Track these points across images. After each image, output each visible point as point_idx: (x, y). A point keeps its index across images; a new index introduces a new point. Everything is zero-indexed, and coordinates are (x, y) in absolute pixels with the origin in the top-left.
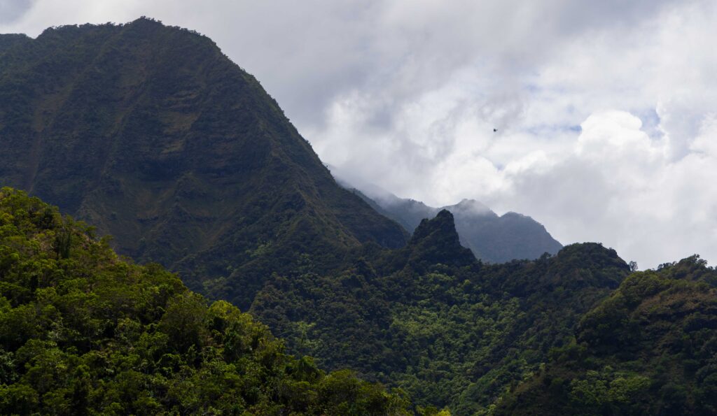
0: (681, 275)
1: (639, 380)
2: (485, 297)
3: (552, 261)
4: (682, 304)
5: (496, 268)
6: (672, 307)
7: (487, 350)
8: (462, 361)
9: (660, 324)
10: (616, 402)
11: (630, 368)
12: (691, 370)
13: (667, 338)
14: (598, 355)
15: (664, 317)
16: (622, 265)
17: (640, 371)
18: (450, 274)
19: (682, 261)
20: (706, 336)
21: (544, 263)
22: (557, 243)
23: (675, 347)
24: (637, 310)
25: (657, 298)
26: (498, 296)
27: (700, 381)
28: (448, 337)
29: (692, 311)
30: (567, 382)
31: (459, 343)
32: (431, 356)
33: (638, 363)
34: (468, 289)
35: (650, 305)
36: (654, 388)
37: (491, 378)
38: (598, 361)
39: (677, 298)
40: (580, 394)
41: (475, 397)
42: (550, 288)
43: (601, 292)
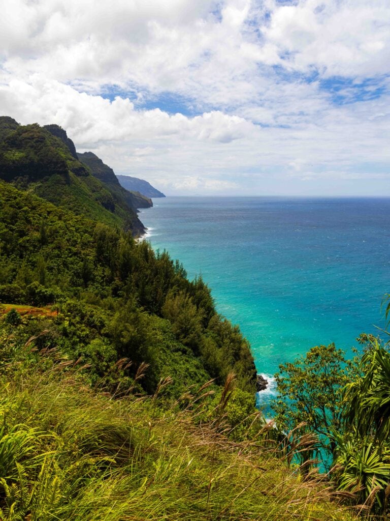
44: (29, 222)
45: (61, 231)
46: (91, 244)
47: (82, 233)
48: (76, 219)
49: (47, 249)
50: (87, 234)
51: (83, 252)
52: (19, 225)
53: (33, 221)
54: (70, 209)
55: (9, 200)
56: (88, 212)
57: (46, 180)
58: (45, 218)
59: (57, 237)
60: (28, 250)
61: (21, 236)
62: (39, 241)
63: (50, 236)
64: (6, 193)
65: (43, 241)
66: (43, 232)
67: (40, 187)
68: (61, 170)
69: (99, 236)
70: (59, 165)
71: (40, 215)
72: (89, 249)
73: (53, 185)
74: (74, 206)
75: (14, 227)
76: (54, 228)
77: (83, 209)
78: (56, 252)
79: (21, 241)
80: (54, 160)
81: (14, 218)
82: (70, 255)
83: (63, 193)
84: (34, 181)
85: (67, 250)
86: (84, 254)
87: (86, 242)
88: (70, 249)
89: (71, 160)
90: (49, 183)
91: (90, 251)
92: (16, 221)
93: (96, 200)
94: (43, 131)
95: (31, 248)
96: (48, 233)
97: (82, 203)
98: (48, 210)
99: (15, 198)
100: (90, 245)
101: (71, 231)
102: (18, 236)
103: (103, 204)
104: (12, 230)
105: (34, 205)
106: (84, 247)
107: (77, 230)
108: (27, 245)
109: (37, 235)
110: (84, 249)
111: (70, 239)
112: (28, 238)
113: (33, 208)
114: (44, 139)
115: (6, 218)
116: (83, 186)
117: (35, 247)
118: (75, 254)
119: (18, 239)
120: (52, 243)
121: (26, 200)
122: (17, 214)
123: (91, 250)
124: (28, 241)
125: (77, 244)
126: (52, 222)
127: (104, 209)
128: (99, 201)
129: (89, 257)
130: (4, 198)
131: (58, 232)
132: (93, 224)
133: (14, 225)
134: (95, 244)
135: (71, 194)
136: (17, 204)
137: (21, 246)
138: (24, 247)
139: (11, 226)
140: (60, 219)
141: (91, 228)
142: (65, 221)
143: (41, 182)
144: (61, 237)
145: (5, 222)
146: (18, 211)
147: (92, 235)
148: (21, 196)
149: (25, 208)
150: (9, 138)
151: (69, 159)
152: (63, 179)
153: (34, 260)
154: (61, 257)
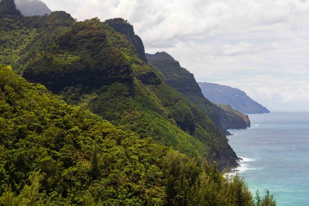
0: (92, 24)
1: (75, 58)
2: (24, 28)
3: (48, 16)
4: (91, 33)
5: (29, 18)
6: (88, 34)
7: (25, 46)
8: (16, 49)
9: (84, 40)
10: (68, 65)
11: (73, 54)
12: (93, 55)
13: (86, 44)
14: (63, 49)
15: (86, 37)
16: (72, 19)
17: (77, 55)
18: (12, 19)
19: (92, 19)
20: (99, 44)
21: (45, 17)
22: (50, 10)
23: (88, 48)
24: (76, 35)
25: (83, 31)
26: (29, 28)
27: (96, 59)
28: (11, 41)
29: (95, 36)
30: (52, 58)
31: (15, 43)
32: (5, 47)
33: (76, 52)
34: (18, 25)
35: (81, 33)
36: (81, 61)
37: (25, 55)
38: (62, 51)
39: (90, 31)
40: (56, 62)
41: (20, 62)
42: (47, 26)
43: (65, 28)
44: (78, 147)
45: (120, 161)
46: (160, 179)
47: (147, 163)
48: (140, 143)
49: (99, 185)
50: (154, 166)
51: (147, 191)
52: (66, 151)
53: (83, 146)
54: (133, 130)
55: (55, 118)
56: (158, 133)
57: (105, 90)
58: (100, 142)
59: (113, 168)
60: (74, 185)
61: (66, 166)
62: (89, 174)
63: (104, 167)
64: (52, 108)
65: (94, 174)
66: (95, 161)
67: (96, 99)
68: (124, 77)
69: (170, 169)
70: (122, 71)
71: (93, 138)
72: (156, 188)
73: (112, 98)
74: (139, 126)
75: (58, 154)
76: (110, 156)
77: (150, 129)
78: (111, 190)
79: (65, 173)
80: (116, 64)
81: (60, 141)
82: (130, 194)
83: (125, 108)
84: (89, 92)
85: (125, 187)
86: (148, 194)
87: (153, 176)
88: (130, 187)
89: (137, 63)
90: (107, 94)
91: (157, 190)
92: (62, 146)
93: (170, 117)
94: (103, 27)
95: (78, 184)
96: (101, 163)
97: (150, 122)
98: (104, 130)
99: (63, 115)
100: (158, 181)
101: (132, 161)
102: (62, 166)
103: (178, 123)
104: (55, 158)
105: (87, 124)
106: (149, 184)
107: (140, 159)
108: (73, 178)
109: (87, 165)
110: (150, 187)
111: (131, 172)
112: (75, 169)
113: (85, 128)
114: (105, 37)
115: (50, 141)
116: (152, 98)
117: (83, 181)
118: (137, 194)
119: (61, 170)
120: (106, 176)
121: (77, 117)
122: (63, 136)
123: (159, 189)
124: (75, 173)
125: (140, 179)
126: (108, 147)
127: (179, 130)
128: (172, 119)
129: (155, 199)
130: (49, 115)
131: (115, 162)
132: (163, 151)
133: (58, 151)
134: (165, 180)
135: (136, 108)
136: (65, 123)
137: (65, 180)
138: (69, 181)
139: (55, 152)
140: (119, 143)
141: (160, 157)
142: (125, 146)
143: (97, 94)
144: (118, 168)
145: (47, 146)
146: (66, 132)
147: (161, 168)
148: (70, 111)
149: (75, 128)
150: (61, 38)
151: (135, 62)
152: (125, 89)
153: (81, 200)
154: (117, 198)
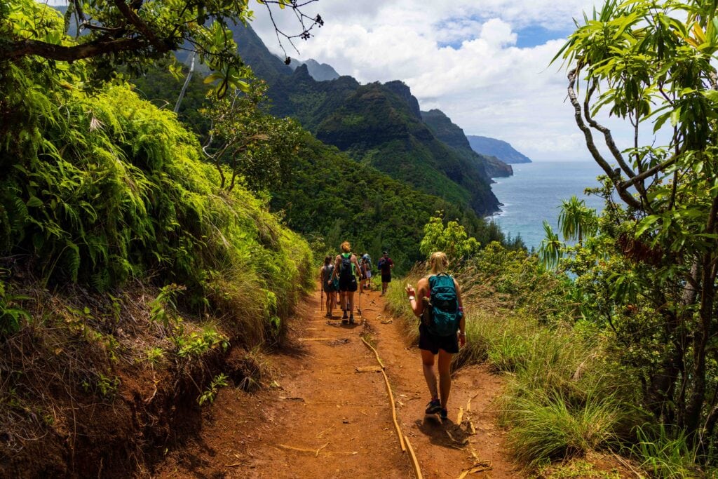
0: (374, 87)
1: (360, 118)
2: (316, 91)
3: (337, 81)
4: (374, 96)
5: (320, 82)
6: (372, 97)
7: (317, 108)
8: (310, 111)
9: (367, 102)
10: (354, 125)
11: (358, 115)
12: (375, 115)
15: (369, 100)
17: (361, 116)
18: (306, 84)
21: (334, 82)
22: (337, 74)
23: (371, 109)
25: (367, 94)
26: (320, 91)
27: (378, 119)
28: (306, 104)
31: (309, 105)
32: (301, 109)
34: (312, 89)
35: (364, 96)
36: (365, 121)
37: (318, 116)
38: (349, 113)
39: (372, 94)
40: (344, 122)
41: (314, 122)
42: (335, 89)
45: (398, 208)
47: (420, 210)
48: (414, 194)
50: (425, 212)
51: (419, 232)
55: (346, 173)
57: (385, 146)
58: (382, 192)
59: (392, 214)
60: (362, 227)
61: (356, 212)
62: (374, 218)
63: (385, 213)
64: (344, 165)
65: (378, 218)
66: (378, 208)
67: (378, 154)
68: (401, 134)
71: (376, 190)
73: (392, 153)
75: (350, 203)
76: (390, 204)
79: (355, 217)
80: (395, 124)
81: (350, 193)
82: (405, 234)
83: (402, 162)
84: (371, 148)
90: (387, 150)
92: (352, 196)
93: (440, 169)
94: (384, 90)
95: (366, 226)
96: (383, 209)
98: (385, 183)
99: (352, 171)
101: (407, 208)
102: (353, 212)
103: (448, 173)
105: (371, 178)
106: (421, 227)
107: (414, 207)
108: (362, 222)
109: (371, 211)
111: (406, 217)
112: (363, 215)
113: (370, 182)
114: (385, 99)
115: (343, 192)
117: (369, 224)
119: (353, 215)
121: (363, 172)
124: (363, 218)
125: (413, 222)
127: (449, 179)
128: (443, 171)
130: (342, 171)
131: (394, 209)
132: (433, 200)
135: (412, 161)
136: (354, 178)
137: (355, 223)
138: (359, 224)
140: (397, 194)
141: (430, 205)
143: (379, 149)
144: (396, 214)
145: (341, 197)
148: (358, 168)
150: (348, 101)
151: (411, 121)
152: (402, 145)
